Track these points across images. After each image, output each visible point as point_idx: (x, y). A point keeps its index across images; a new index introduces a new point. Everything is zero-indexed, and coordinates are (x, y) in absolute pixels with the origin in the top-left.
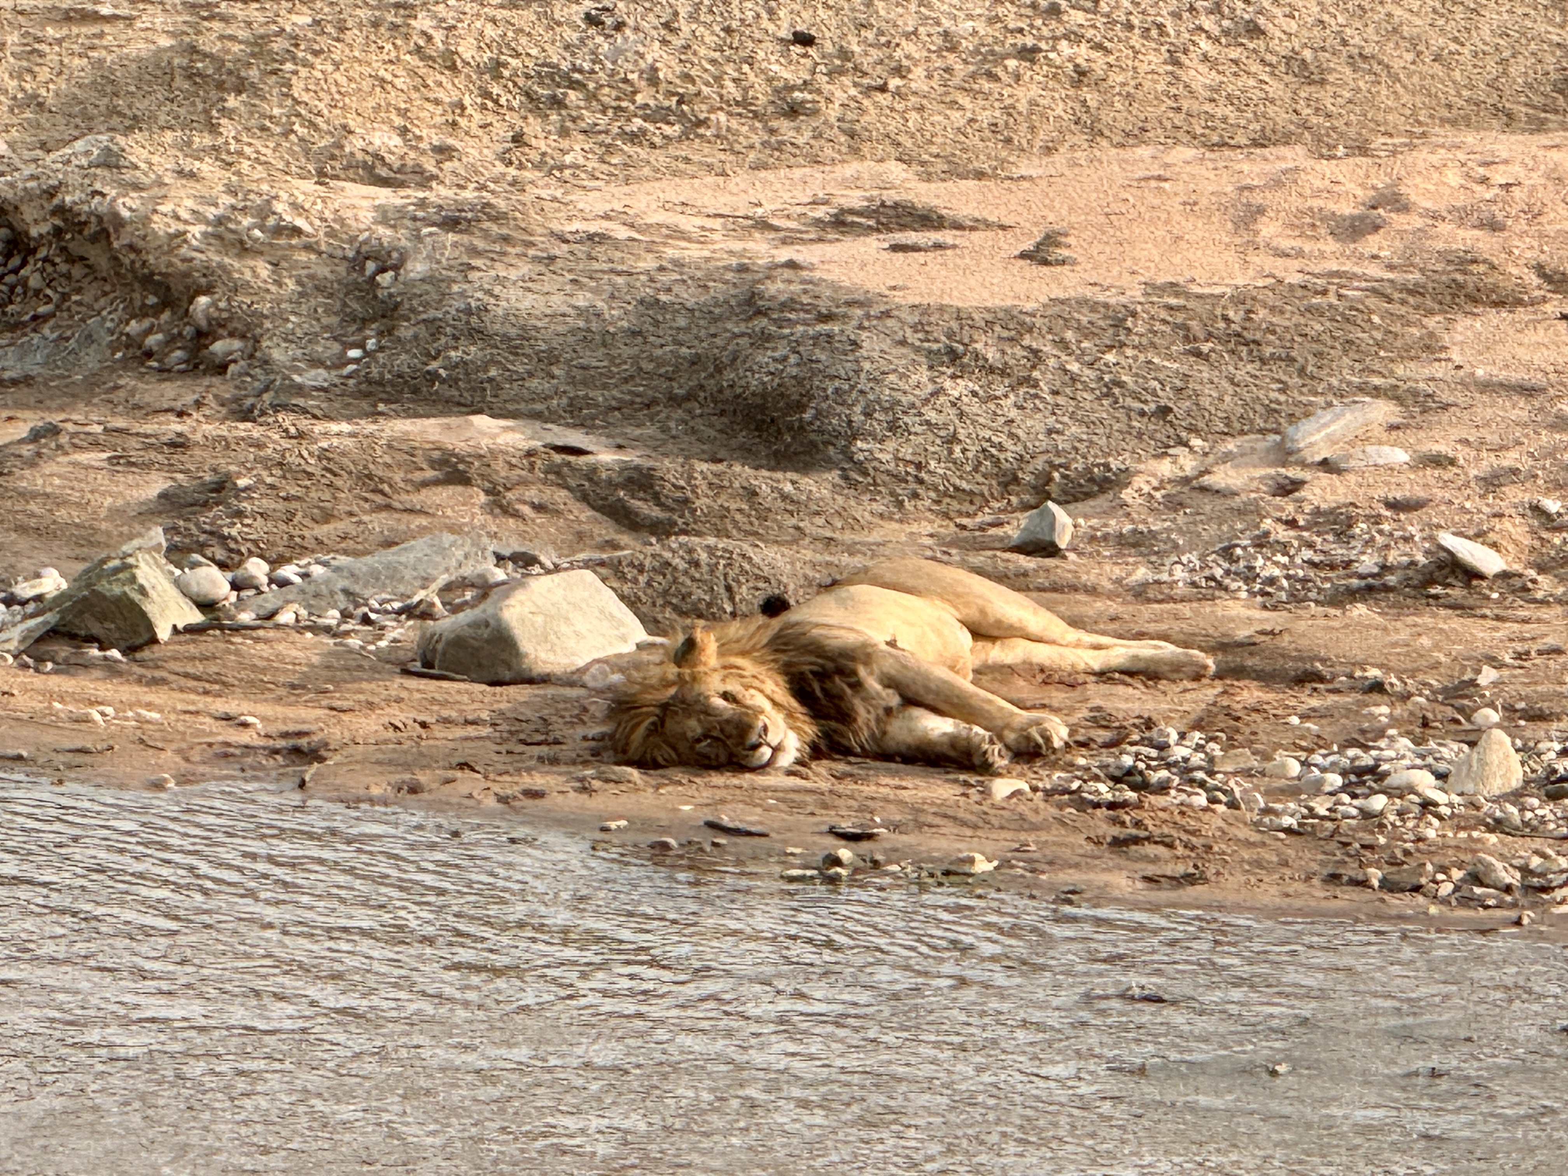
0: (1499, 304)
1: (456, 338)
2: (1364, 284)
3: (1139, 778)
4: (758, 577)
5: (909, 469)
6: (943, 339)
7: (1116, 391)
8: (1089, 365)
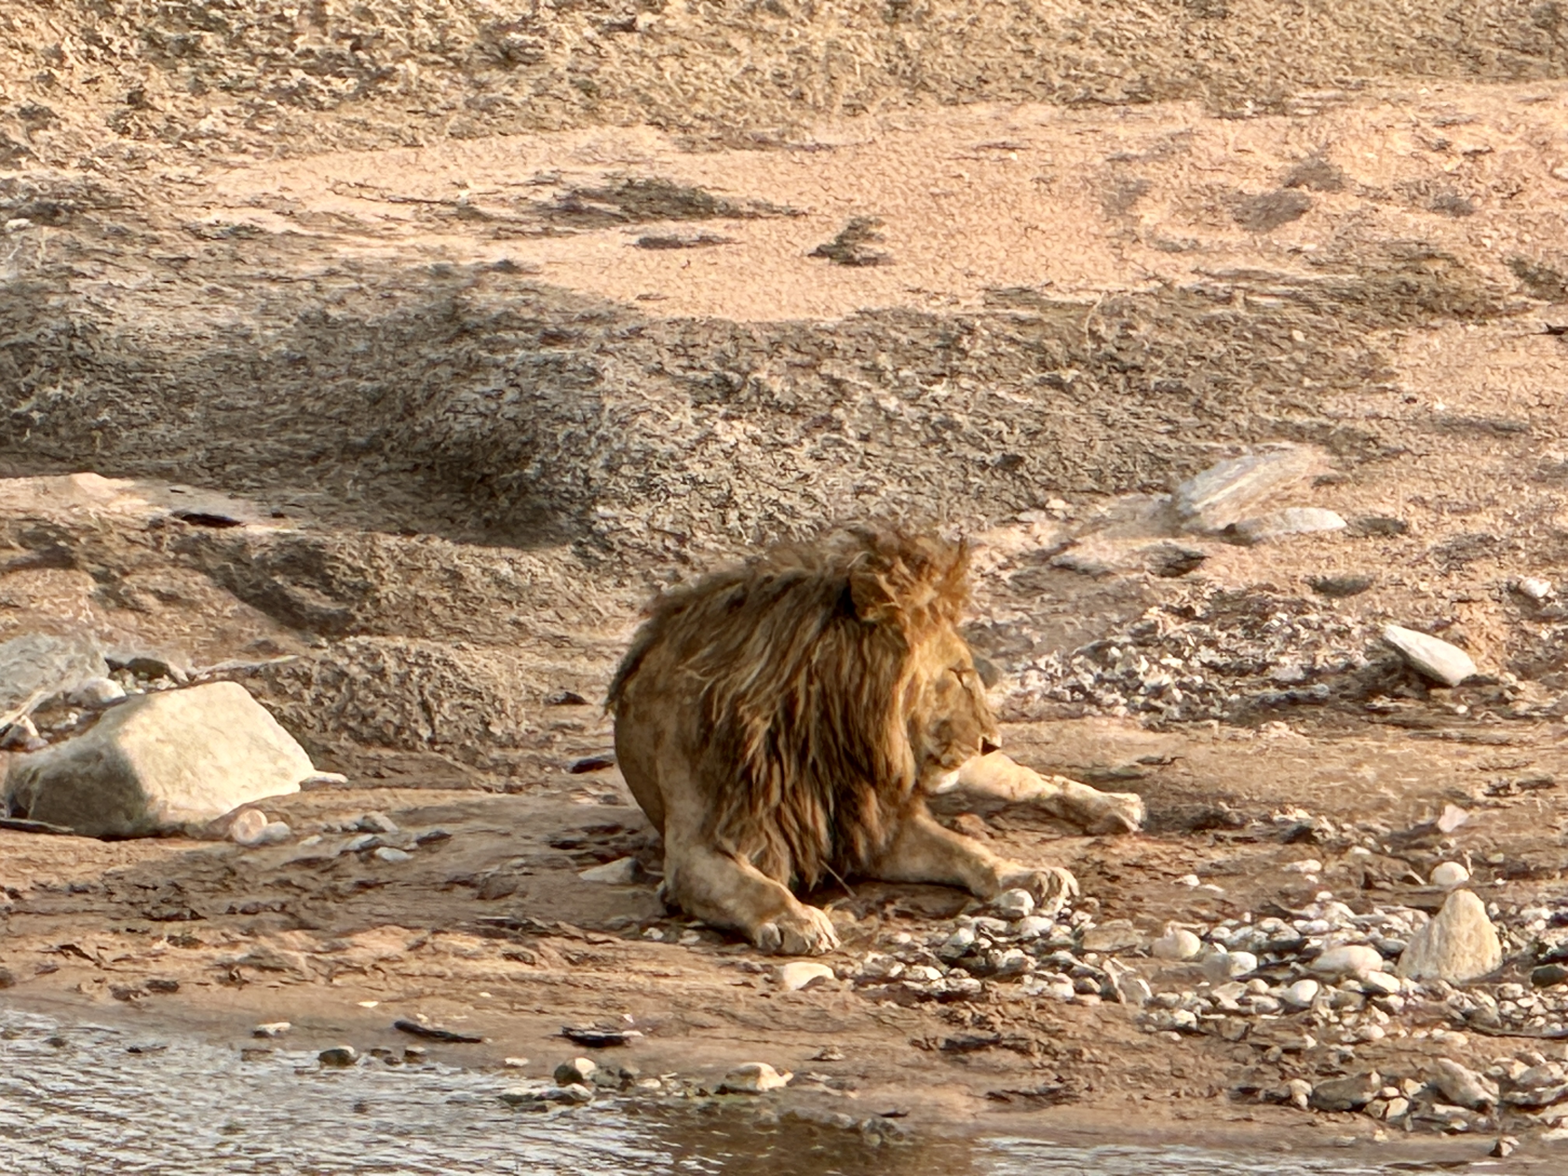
0: (1464, 314)
1: (55, 370)
2: (1281, 289)
3: (981, 960)
4: (465, 691)
5: (668, 543)
6: (714, 366)
7: (948, 435)
8: (913, 401)
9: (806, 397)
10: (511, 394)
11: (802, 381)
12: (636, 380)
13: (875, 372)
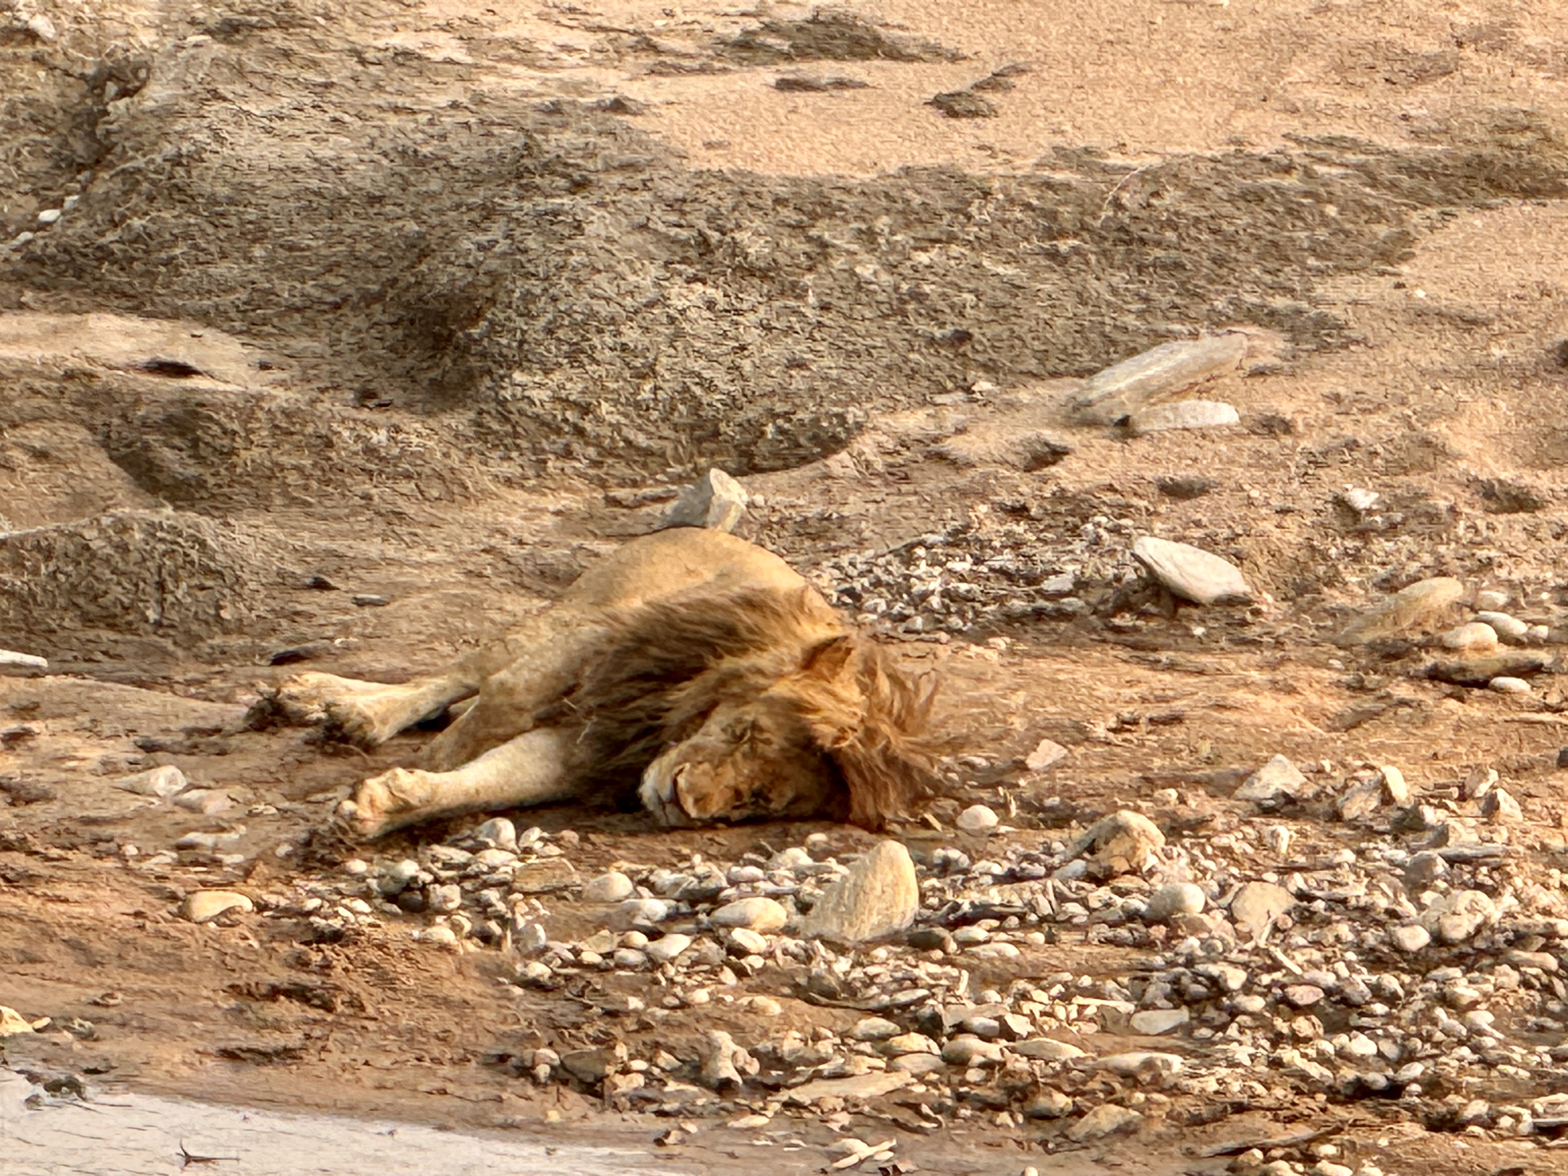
2: (1350, 157)
3: (418, 896)
5: (569, 415)
6: (702, 224)
7: (911, 307)
8: (892, 268)
9: (782, 259)
10: (503, 246)
11: (785, 242)
12: (616, 235)
13: (868, 237)
